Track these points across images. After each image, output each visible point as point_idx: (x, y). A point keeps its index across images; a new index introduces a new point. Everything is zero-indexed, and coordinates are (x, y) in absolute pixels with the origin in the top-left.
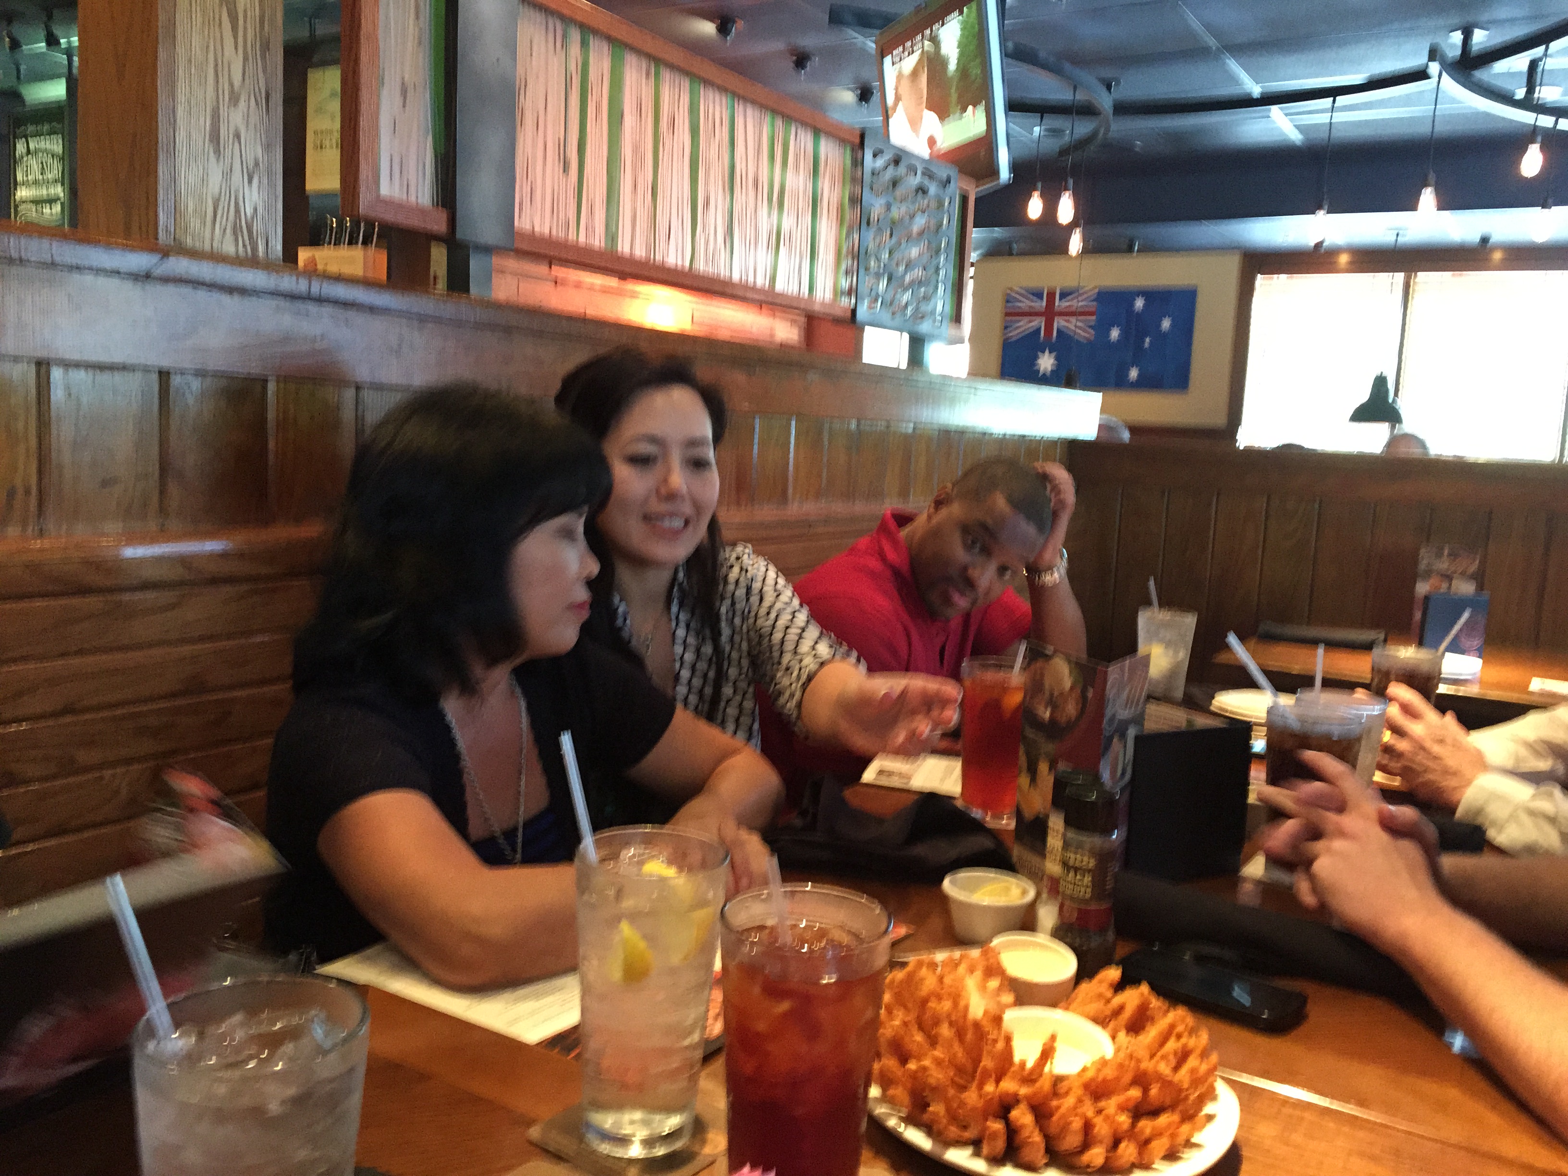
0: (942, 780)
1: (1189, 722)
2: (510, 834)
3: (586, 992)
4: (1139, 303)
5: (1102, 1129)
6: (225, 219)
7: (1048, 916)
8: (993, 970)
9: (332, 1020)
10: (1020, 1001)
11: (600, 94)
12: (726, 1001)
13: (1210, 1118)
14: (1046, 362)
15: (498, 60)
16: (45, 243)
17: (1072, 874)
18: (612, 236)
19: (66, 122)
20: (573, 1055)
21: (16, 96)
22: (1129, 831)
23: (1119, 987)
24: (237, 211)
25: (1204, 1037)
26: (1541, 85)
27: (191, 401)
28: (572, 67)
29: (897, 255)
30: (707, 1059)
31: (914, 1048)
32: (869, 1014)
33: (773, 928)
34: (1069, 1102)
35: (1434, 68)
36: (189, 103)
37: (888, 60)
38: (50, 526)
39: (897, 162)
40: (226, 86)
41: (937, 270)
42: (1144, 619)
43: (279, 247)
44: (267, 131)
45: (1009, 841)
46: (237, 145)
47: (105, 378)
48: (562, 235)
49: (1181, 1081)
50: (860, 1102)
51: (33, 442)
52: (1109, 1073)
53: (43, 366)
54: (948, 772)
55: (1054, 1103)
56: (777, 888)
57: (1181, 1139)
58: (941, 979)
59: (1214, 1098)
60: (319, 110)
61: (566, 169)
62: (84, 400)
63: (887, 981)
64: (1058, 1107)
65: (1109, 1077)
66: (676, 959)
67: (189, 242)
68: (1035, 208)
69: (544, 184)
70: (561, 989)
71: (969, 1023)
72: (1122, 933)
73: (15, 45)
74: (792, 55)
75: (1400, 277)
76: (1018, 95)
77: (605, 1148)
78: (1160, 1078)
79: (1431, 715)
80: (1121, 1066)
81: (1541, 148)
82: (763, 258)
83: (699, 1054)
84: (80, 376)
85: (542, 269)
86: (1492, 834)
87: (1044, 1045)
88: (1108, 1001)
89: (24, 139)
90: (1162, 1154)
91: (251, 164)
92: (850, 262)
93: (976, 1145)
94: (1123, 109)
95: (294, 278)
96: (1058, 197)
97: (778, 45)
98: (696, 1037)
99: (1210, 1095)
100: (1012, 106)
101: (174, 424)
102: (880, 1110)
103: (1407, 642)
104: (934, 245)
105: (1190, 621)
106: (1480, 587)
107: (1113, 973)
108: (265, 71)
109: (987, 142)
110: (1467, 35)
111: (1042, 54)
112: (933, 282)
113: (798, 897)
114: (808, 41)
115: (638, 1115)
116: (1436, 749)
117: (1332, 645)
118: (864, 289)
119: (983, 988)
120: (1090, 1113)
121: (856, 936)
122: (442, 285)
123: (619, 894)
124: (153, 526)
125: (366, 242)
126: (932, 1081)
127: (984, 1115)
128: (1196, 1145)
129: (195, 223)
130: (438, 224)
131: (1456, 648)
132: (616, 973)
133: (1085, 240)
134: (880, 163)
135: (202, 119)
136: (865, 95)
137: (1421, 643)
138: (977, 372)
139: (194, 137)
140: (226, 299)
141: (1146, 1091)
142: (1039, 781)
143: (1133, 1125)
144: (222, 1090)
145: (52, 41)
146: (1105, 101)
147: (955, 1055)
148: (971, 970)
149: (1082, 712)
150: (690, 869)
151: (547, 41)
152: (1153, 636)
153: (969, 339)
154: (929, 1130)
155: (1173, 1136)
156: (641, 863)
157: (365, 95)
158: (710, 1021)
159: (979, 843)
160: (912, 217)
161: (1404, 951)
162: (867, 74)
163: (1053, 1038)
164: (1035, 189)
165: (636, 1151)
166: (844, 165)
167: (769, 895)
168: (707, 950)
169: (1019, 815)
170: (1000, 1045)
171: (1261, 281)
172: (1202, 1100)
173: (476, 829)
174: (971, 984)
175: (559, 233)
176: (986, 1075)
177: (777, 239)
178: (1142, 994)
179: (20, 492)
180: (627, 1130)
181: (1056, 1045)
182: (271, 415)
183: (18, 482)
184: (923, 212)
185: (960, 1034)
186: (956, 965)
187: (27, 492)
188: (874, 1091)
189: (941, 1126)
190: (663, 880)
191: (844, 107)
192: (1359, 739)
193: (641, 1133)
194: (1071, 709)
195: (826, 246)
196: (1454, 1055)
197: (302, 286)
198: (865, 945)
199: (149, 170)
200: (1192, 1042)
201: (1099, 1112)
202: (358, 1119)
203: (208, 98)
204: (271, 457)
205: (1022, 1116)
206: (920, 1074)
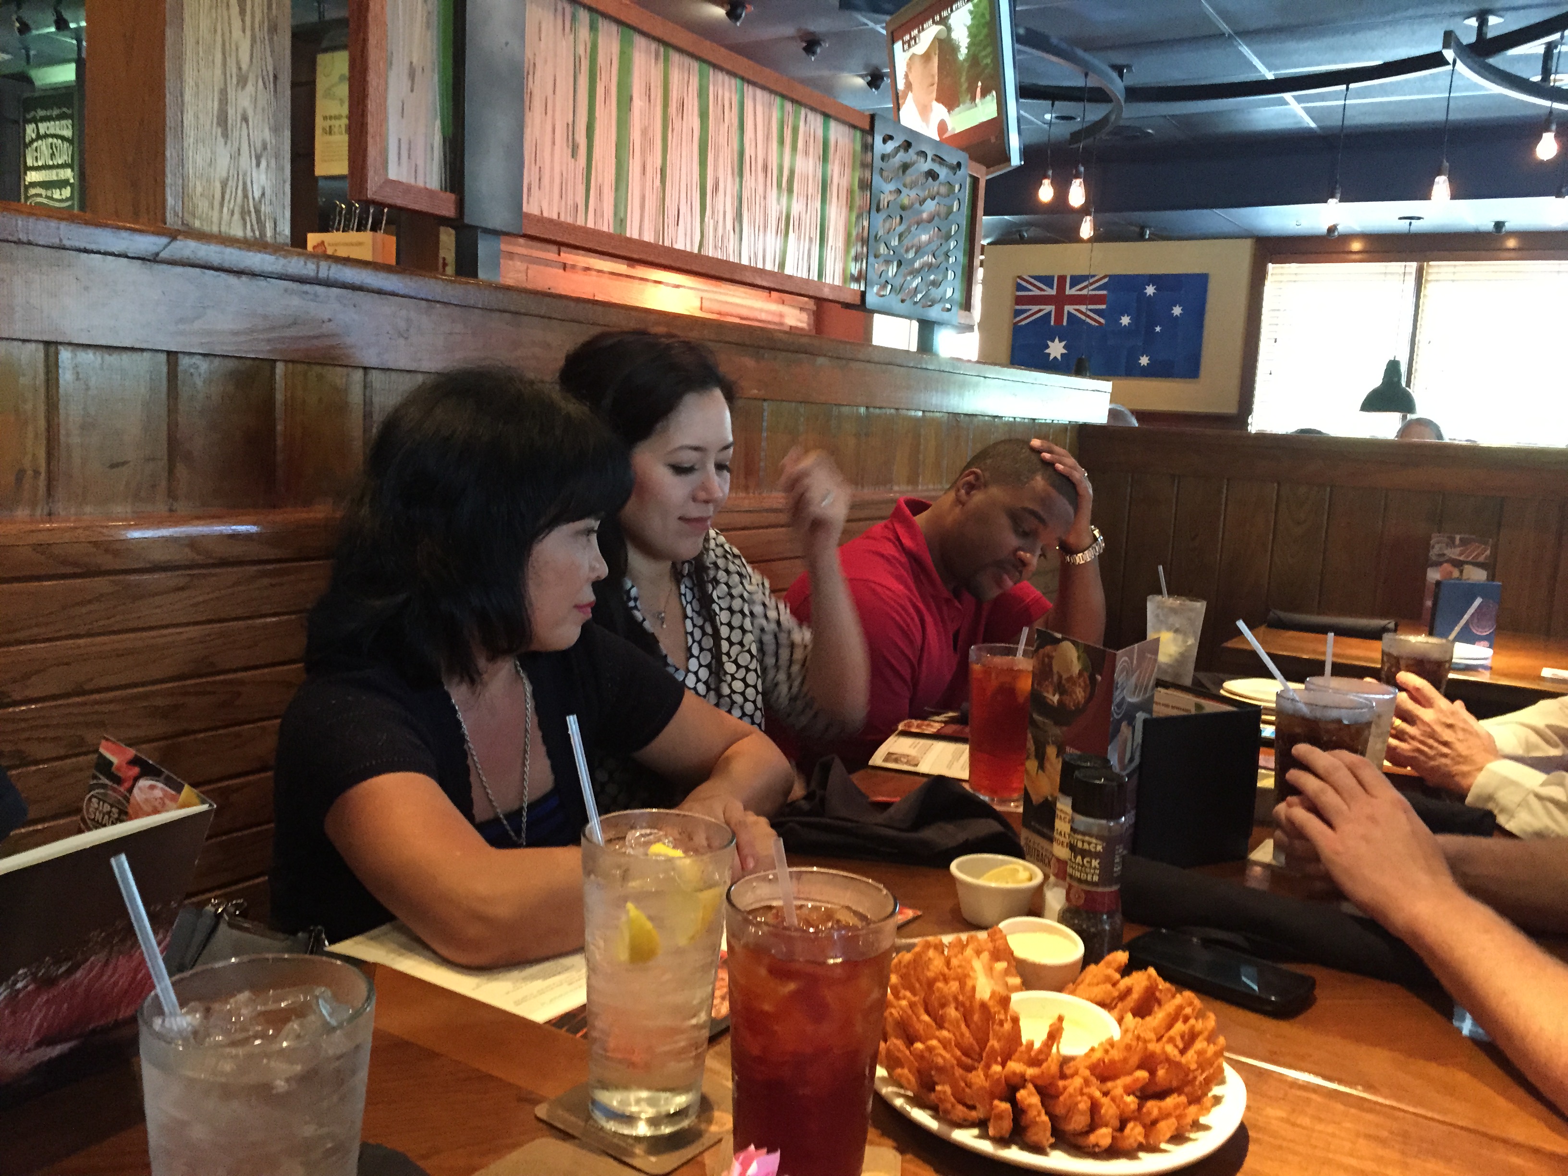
0: (950, 766)
1: (1199, 707)
2: (514, 816)
3: (592, 970)
4: (1150, 290)
5: (1109, 1109)
6: (234, 202)
7: (1055, 899)
8: (1001, 952)
9: (338, 998)
10: (1028, 985)
11: (609, 79)
12: (733, 982)
13: (1217, 1100)
14: (1056, 349)
15: (507, 44)
16: (53, 224)
17: (1079, 858)
18: (621, 222)
19: (76, 107)
20: (580, 1034)
21: (26, 79)
22: (1137, 816)
23: (1126, 971)
24: (245, 196)
25: (1211, 1021)
26: (1556, 73)
27: (199, 383)
28: (581, 50)
29: (907, 242)
30: (713, 1040)
31: (920, 1028)
32: (875, 995)
33: (779, 909)
34: (1077, 1082)
35: (1449, 54)
36: (197, 85)
37: (898, 46)
38: (60, 508)
39: (907, 145)
40: (234, 70)
41: (947, 256)
42: (1153, 605)
43: (287, 231)
44: (274, 115)
45: (1017, 825)
46: (244, 125)
47: (113, 359)
48: (570, 220)
49: (1188, 1062)
50: (866, 1082)
51: (42, 423)
52: (1115, 1054)
53: (51, 347)
54: (957, 757)
55: (1061, 1083)
56: (784, 870)
57: (1189, 1120)
58: (948, 963)
59: (1222, 1082)
60: (328, 94)
61: (574, 154)
62: (93, 382)
63: (895, 961)
64: (1065, 1088)
65: (1117, 1058)
66: (682, 941)
67: (197, 224)
68: (1046, 193)
69: (552, 169)
70: (567, 969)
71: (977, 1005)
72: (1129, 917)
73: (25, 29)
74: (802, 38)
75: (1413, 266)
76: (1029, 81)
77: (611, 1126)
78: (1168, 1060)
79: (1442, 702)
80: (1128, 1048)
81: (1555, 136)
82: (773, 243)
83: (705, 1033)
84: (88, 357)
85: (550, 254)
86: (1502, 820)
87: (1051, 1026)
88: (1114, 984)
89: (34, 125)
90: (1168, 1135)
91: (259, 145)
92: (859, 249)
93: (982, 1125)
94: (1135, 94)
95: (302, 263)
96: (1068, 184)
97: (788, 30)
98: (703, 1017)
99: (1218, 1078)
100: (1025, 92)
101: (183, 407)
102: (886, 1090)
103: (1418, 632)
104: (944, 231)
105: (1200, 606)
106: (1492, 577)
107: (1121, 957)
108: (272, 52)
109: (998, 125)
110: (1483, 23)
111: (1054, 41)
112: (943, 266)
113: (805, 877)
114: (818, 25)
115: (644, 1094)
116: (1447, 735)
117: (1342, 632)
118: (872, 275)
119: (990, 970)
120: (1098, 1094)
121: (863, 917)
122: (450, 270)
123: (625, 876)
124: (161, 508)
125: (374, 229)
126: (940, 1061)
127: (993, 1096)
128: (1206, 1128)
129: (202, 205)
130: (448, 209)
131: (1467, 637)
132: (623, 955)
133: (1096, 227)
134: (890, 146)
135: (210, 102)
136: (875, 79)
137: (1431, 633)
138: (987, 359)
139: (201, 121)
140: (232, 280)
141: (1152, 1073)
142: (1047, 765)
143: (1140, 1107)
144: (228, 1067)
145: (61, 24)
146: (1117, 86)
147: (962, 1035)
148: (978, 953)
149: (1089, 699)
150: (696, 851)
151: (555, 27)
152: (1163, 624)
153: (979, 324)
154: (935, 1110)
155: (1179, 1117)
156: (648, 844)
157: (373, 79)
158: (716, 1002)
159: (986, 827)
160: (922, 202)
161: (1416, 936)
162: (878, 58)
163: (1061, 1019)
164: (1045, 177)
165: (643, 1129)
166: (854, 151)
167: (776, 878)
168: (713, 930)
169: (1027, 799)
170: (1007, 1026)
171: (1272, 268)
172: (1208, 1083)
173: (481, 812)
174: (978, 965)
175: (567, 218)
176: (992, 1059)
177: (786, 223)
178: (1150, 976)
179: (30, 472)
180: (634, 1109)
181: (1064, 1024)
182: (279, 397)
183: (27, 463)
184: (933, 199)
185: (967, 1017)
186: (962, 947)
187: (37, 473)
188: (881, 1072)
189: (949, 1106)
190: (670, 860)
191: (855, 91)
192: (1369, 724)
193: (649, 1112)
194: (1080, 694)
195: (836, 230)
196: (1466, 1037)
197: (309, 269)
198: (872, 926)
199: (159, 155)
200: (1199, 1025)
201: (1106, 1094)
202: (364, 1095)
203: (215, 79)
204: (280, 442)
205: (1028, 1097)
206: (927, 1054)
